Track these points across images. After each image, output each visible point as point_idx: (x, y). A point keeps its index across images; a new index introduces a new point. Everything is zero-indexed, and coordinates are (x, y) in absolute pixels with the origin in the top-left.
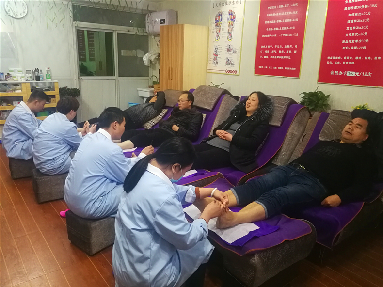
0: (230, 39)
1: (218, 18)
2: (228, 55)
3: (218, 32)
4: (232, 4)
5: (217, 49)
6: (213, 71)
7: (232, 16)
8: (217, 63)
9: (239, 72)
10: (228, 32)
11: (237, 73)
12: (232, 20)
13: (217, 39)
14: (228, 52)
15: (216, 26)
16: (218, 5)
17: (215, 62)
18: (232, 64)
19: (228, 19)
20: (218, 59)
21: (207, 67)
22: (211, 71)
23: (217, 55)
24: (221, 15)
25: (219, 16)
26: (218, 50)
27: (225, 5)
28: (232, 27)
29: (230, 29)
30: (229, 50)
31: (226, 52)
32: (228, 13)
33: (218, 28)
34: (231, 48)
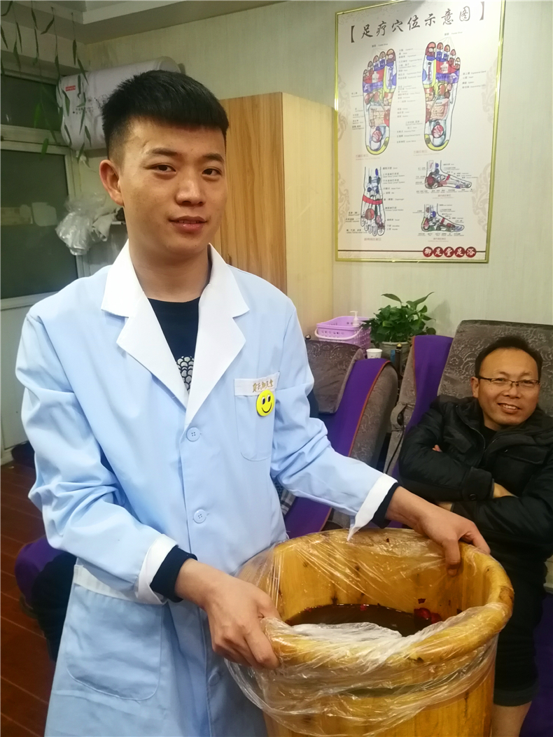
0: (438, 141)
1: (375, 76)
2: (433, 197)
3: (380, 122)
4: (439, 20)
5: (379, 180)
6: (364, 256)
7: (445, 65)
8: (381, 226)
9: (487, 252)
10: (428, 120)
11: (480, 257)
12: (442, 77)
13: (375, 145)
14: (430, 185)
15: (368, 102)
16: (372, 31)
17: (373, 223)
18: (451, 227)
19: (426, 76)
20: (385, 215)
21: (335, 240)
22: (353, 255)
23: (379, 202)
24: (391, 62)
25: (381, 70)
26: (382, 185)
27: (405, 27)
28: (444, 101)
29: (438, 109)
30: (433, 181)
31: (423, 187)
32: (422, 55)
33: (379, 108)
34: (443, 172)
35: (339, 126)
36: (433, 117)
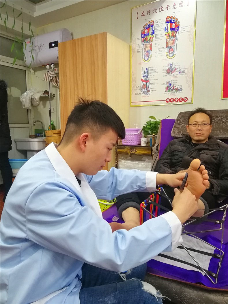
0: (171, 55)
1: (146, 31)
2: (169, 78)
3: (148, 49)
4: (171, 7)
5: (148, 72)
6: (142, 104)
7: (174, 24)
8: (149, 91)
9: (192, 99)
10: (167, 47)
11: (189, 101)
12: (172, 29)
13: (146, 58)
14: (168, 73)
15: (143, 41)
16: (145, 14)
17: (145, 90)
18: (177, 90)
19: (166, 29)
20: (151, 86)
21: (130, 98)
22: (137, 104)
23: (148, 81)
24: (152, 26)
25: (148, 28)
26: (149, 74)
27: (158, 11)
28: (173, 39)
29: (171, 42)
30: (170, 71)
31: (165, 74)
32: (165, 22)
33: (147, 43)
34: (173, 67)
35: (132, 52)
36: (169, 45)
